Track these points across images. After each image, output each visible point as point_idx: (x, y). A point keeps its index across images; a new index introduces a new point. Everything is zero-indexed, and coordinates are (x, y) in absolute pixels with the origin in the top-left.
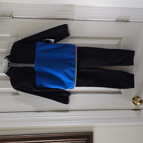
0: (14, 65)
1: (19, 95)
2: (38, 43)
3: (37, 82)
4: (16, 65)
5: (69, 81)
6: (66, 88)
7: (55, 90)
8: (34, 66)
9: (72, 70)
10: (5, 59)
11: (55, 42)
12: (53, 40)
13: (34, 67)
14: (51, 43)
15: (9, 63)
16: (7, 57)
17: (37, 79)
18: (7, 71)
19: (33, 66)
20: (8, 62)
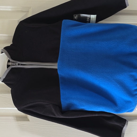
0: (17, 65)
1: (28, 120)
2: (66, 22)
3: (62, 100)
4: (21, 65)
5: (127, 98)
6: (117, 111)
7: (97, 115)
8: (56, 67)
9: (132, 76)
10: (2, 53)
11: (98, 20)
12: (93, 17)
13: (56, 69)
14: (89, 22)
15: (9, 61)
16: (6, 48)
17: (62, 91)
18: (4, 77)
19: (54, 66)
20: (8, 59)
